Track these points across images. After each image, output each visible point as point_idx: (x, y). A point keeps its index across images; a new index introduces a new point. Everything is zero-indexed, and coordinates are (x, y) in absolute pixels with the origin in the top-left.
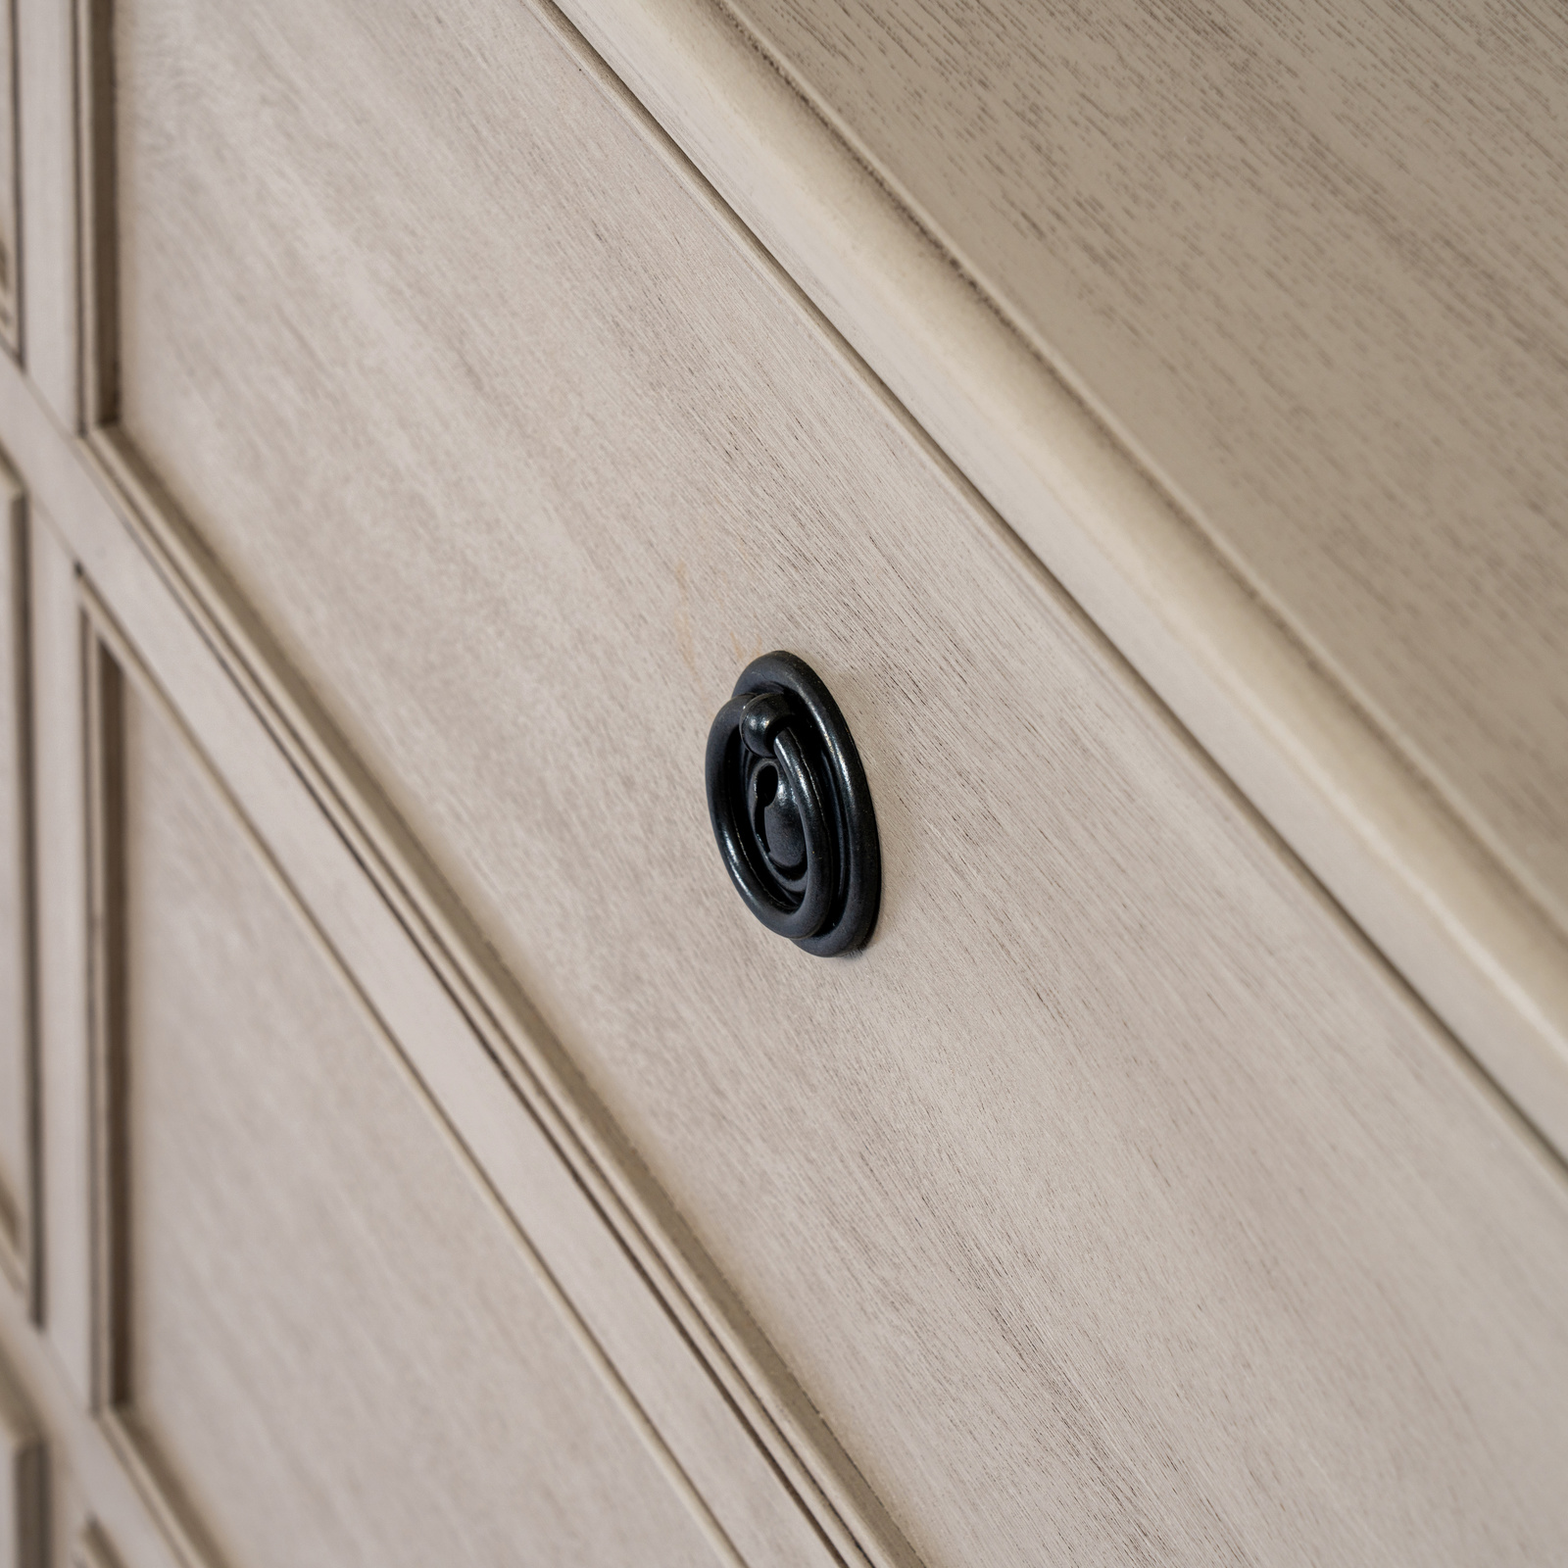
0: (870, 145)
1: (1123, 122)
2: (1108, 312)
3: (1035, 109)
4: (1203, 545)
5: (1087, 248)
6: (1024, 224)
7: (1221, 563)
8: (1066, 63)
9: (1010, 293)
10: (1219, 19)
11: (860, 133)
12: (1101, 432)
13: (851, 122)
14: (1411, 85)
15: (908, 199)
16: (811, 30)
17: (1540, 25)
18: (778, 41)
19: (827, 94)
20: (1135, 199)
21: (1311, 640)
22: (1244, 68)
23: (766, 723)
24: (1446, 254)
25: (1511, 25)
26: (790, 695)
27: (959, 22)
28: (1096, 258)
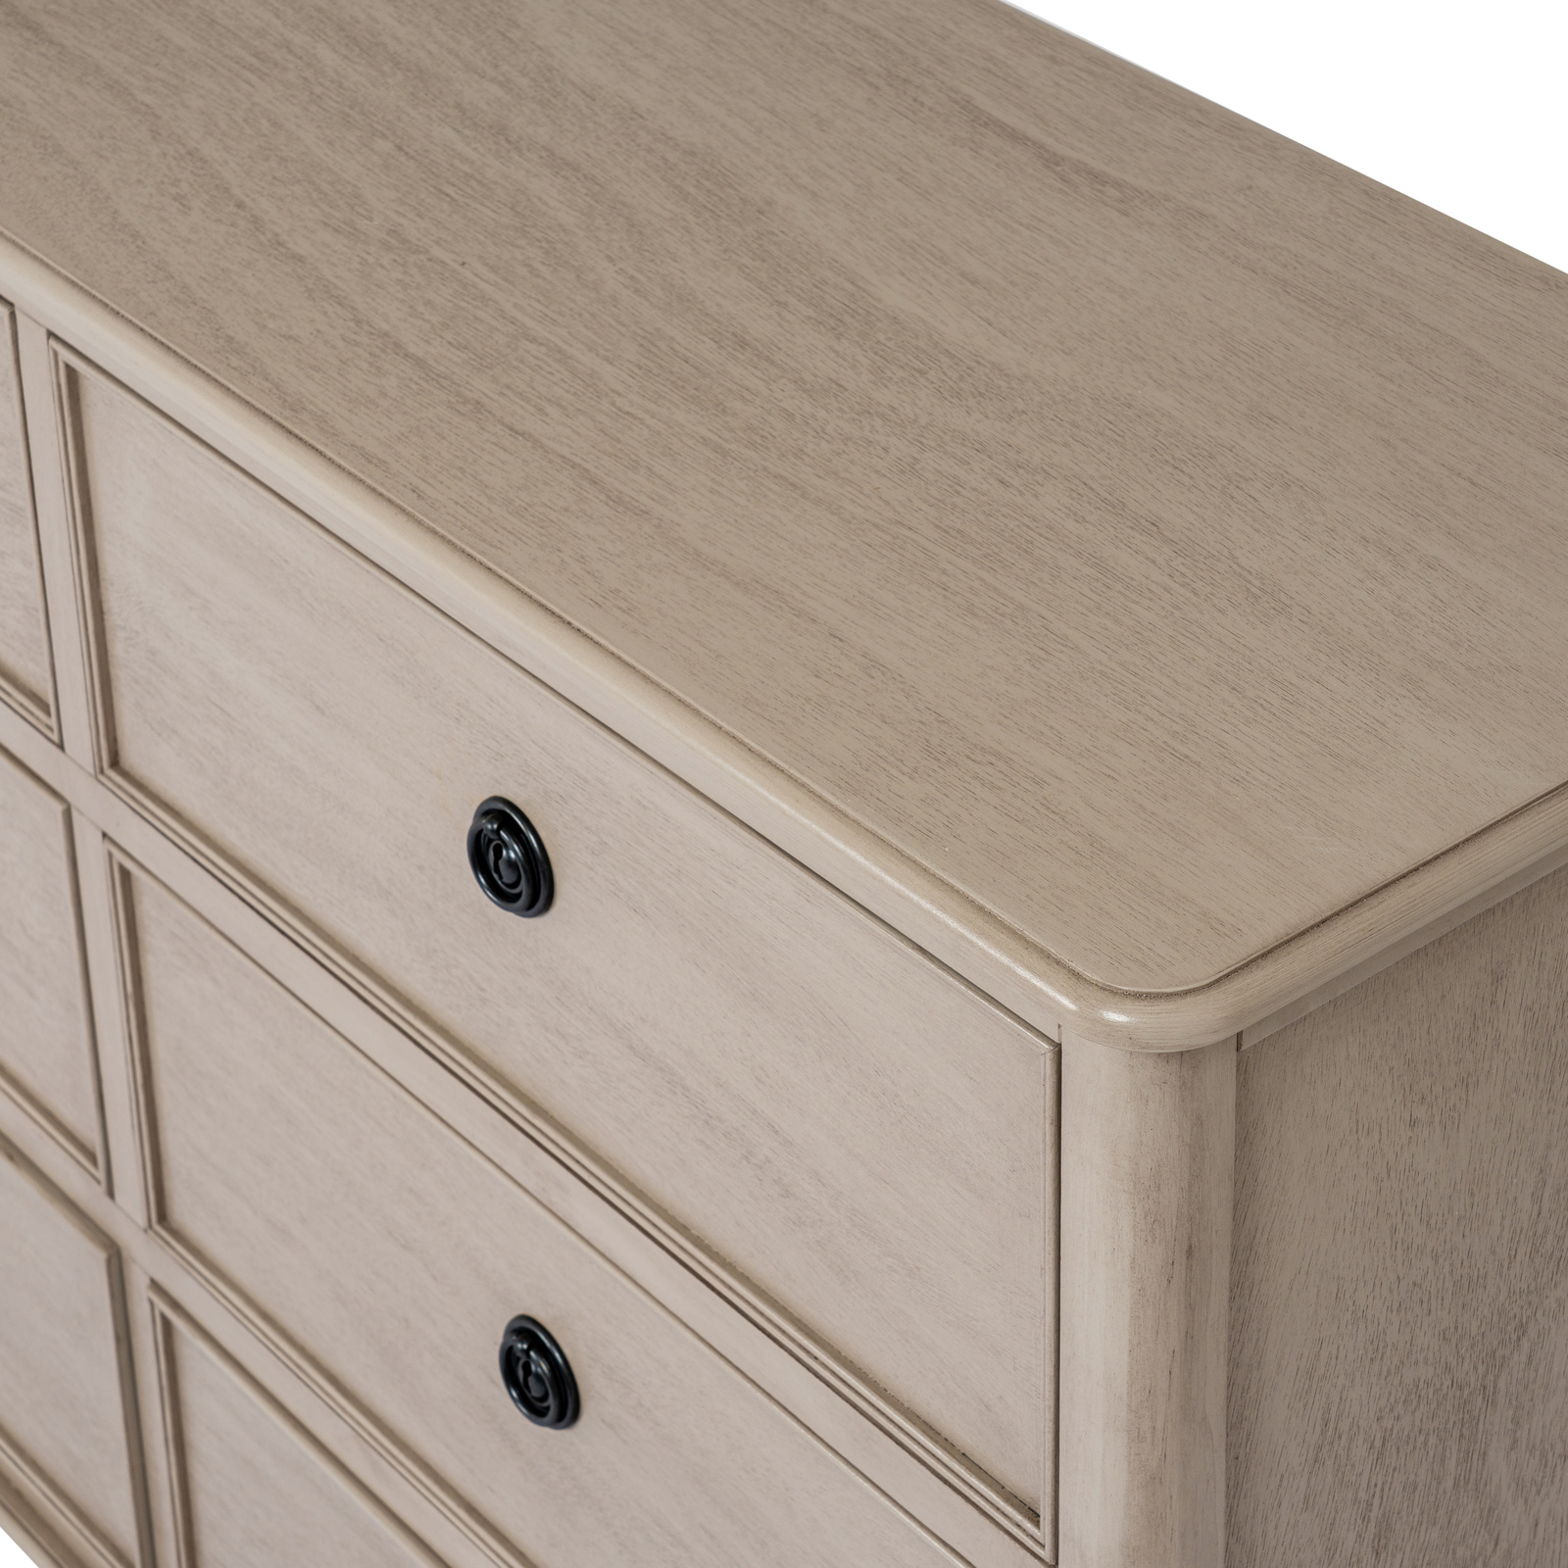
0: (523, 582)
1: (619, 556)
2: (635, 632)
3: (582, 557)
4: (697, 713)
5: (620, 608)
6: (592, 603)
7: (706, 719)
8: (589, 537)
9: (595, 631)
10: (643, 508)
11: (517, 578)
12: (645, 677)
13: (512, 575)
14: (726, 522)
15: (544, 601)
16: (484, 541)
17: (770, 489)
18: (472, 547)
19: (499, 565)
20: (632, 585)
21: (747, 740)
22: (658, 526)
23: (495, 826)
24: (758, 586)
25: (758, 491)
26: (502, 813)
27: (541, 527)
28: (624, 612)
